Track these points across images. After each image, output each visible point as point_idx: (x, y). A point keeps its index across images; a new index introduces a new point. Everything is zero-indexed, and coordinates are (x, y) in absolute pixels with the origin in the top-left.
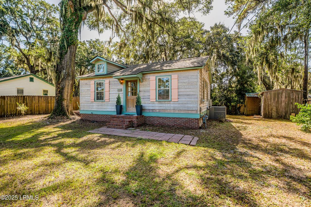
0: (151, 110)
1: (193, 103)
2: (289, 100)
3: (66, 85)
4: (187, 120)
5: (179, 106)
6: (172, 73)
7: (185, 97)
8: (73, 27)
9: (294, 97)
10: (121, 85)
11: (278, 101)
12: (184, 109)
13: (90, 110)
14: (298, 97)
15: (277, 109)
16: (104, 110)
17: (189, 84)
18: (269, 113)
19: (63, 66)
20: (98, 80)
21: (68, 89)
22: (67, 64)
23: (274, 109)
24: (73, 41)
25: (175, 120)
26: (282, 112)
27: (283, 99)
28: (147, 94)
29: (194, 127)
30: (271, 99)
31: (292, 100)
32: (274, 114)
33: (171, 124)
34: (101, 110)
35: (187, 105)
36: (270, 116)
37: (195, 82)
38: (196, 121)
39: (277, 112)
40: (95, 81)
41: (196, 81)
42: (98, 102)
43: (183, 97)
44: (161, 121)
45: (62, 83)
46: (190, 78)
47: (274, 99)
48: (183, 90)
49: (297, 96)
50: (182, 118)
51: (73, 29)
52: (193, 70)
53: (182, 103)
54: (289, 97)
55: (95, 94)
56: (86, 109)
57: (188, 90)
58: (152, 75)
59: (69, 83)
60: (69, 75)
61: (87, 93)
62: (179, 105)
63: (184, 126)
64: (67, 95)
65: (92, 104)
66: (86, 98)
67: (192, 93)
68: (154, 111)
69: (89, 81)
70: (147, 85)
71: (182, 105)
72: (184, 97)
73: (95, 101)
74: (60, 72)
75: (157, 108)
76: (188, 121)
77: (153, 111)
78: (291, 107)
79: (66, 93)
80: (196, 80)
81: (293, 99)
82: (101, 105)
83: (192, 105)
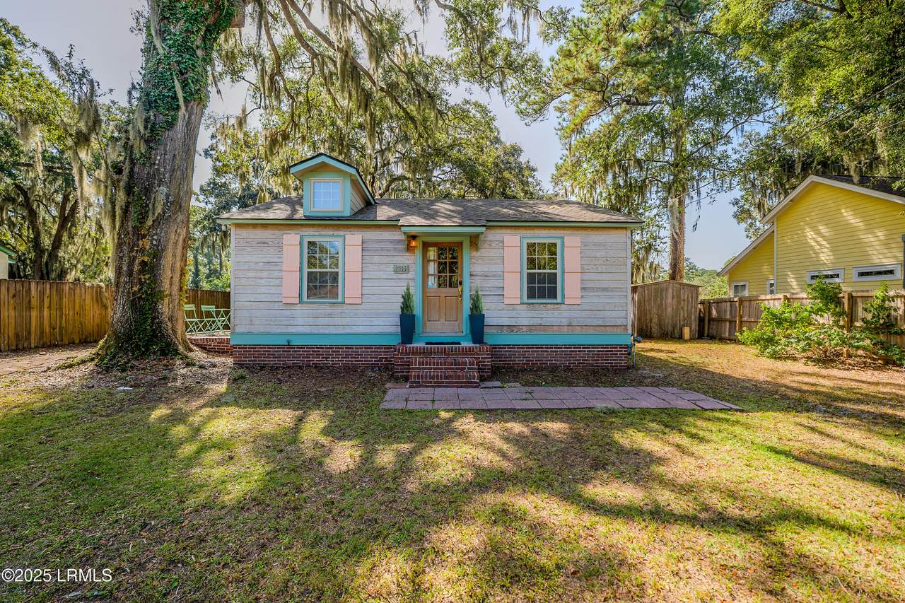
0: (505, 328)
1: (616, 309)
2: (679, 303)
3: (168, 241)
4: (600, 351)
5: (584, 316)
6: (565, 232)
7: (599, 293)
8: (199, 42)
9: (686, 296)
10: (407, 254)
11: (661, 304)
12: (596, 323)
13: (278, 331)
14: (692, 297)
15: (659, 320)
16: (340, 332)
17: (608, 263)
18: (647, 326)
19: (158, 170)
20: (317, 233)
21: (174, 256)
22: (173, 165)
23: (655, 320)
24: (199, 90)
25: (571, 351)
26: (668, 324)
27: (670, 300)
28: (492, 283)
29: (617, 366)
30: (650, 299)
31: (682, 302)
32: (655, 329)
33: (560, 361)
34: (327, 332)
35: (601, 314)
36: (648, 333)
37: (620, 259)
38: (622, 351)
39: (660, 325)
40: (301, 237)
41: (623, 256)
42: (315, 306)
43: (592, 294)
44: (533, 355)
45: (157, 234)
46: (609, 248)
47: (655, 300)
48: (593, 276)
49: (690, 295)
50: (588, 346)
51: (198, 47)
52: (616, 228)
53: (589, 308)
54: (679, 297)
55: (301, 279)
56: (262, 330)
57: (605, 276)
58: (508, 231)
59: (179, 235)
60: (180, 207)
61: (265, 274)
62: (584, 314)
63: (595, 366)
64: (172, 278)
65: (287, 313)
66: (264, 290)
67: (613, 285)
68: (515, 330)
69: (277, 232)
70: (493, 260)
71: (590, 313)
72: (596, 294)
73: (301, 302)
74: (148, 191)
75: (525, 322)
76: (603, 351)
77: (513, 331)
78: (681, 316)
79: (169, 273)
80: (622, 254)
81: (684, 300)
82: (330, 316)
83: (614, 314)
